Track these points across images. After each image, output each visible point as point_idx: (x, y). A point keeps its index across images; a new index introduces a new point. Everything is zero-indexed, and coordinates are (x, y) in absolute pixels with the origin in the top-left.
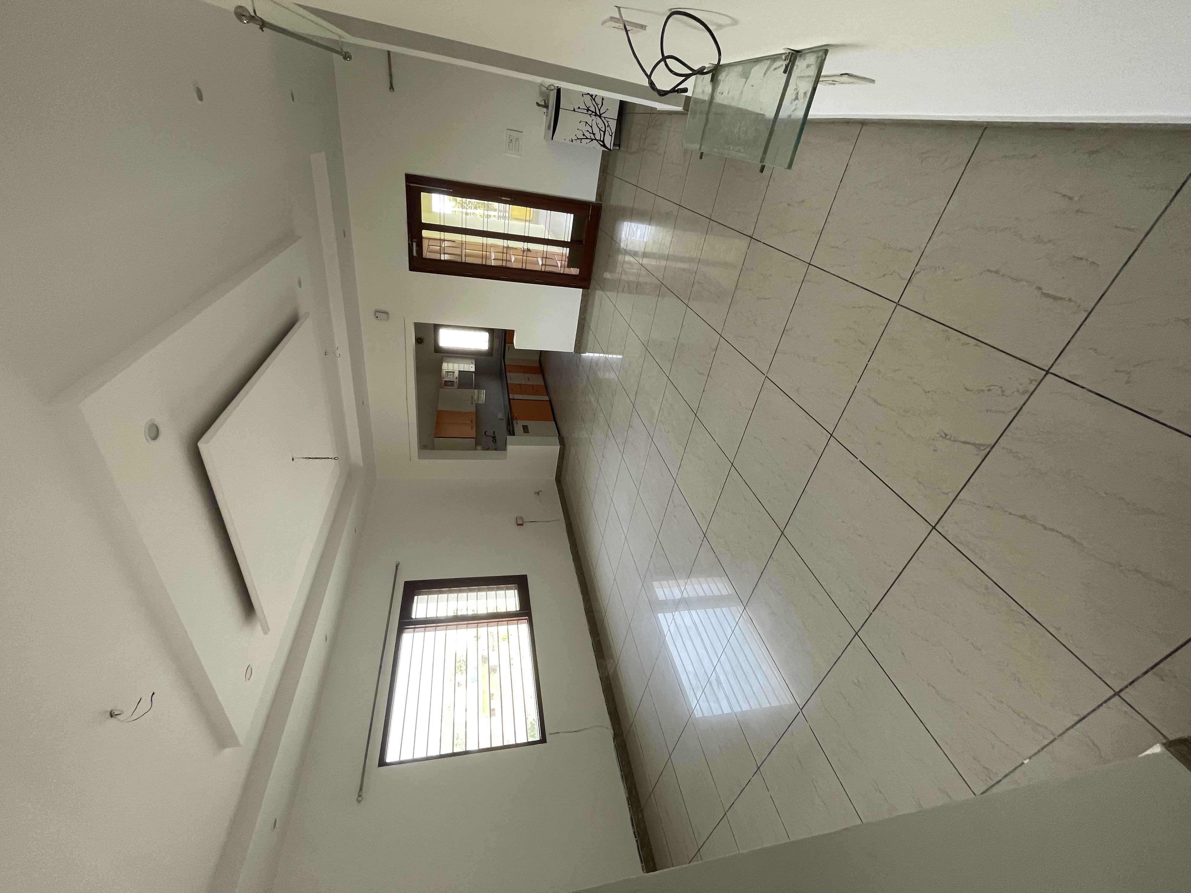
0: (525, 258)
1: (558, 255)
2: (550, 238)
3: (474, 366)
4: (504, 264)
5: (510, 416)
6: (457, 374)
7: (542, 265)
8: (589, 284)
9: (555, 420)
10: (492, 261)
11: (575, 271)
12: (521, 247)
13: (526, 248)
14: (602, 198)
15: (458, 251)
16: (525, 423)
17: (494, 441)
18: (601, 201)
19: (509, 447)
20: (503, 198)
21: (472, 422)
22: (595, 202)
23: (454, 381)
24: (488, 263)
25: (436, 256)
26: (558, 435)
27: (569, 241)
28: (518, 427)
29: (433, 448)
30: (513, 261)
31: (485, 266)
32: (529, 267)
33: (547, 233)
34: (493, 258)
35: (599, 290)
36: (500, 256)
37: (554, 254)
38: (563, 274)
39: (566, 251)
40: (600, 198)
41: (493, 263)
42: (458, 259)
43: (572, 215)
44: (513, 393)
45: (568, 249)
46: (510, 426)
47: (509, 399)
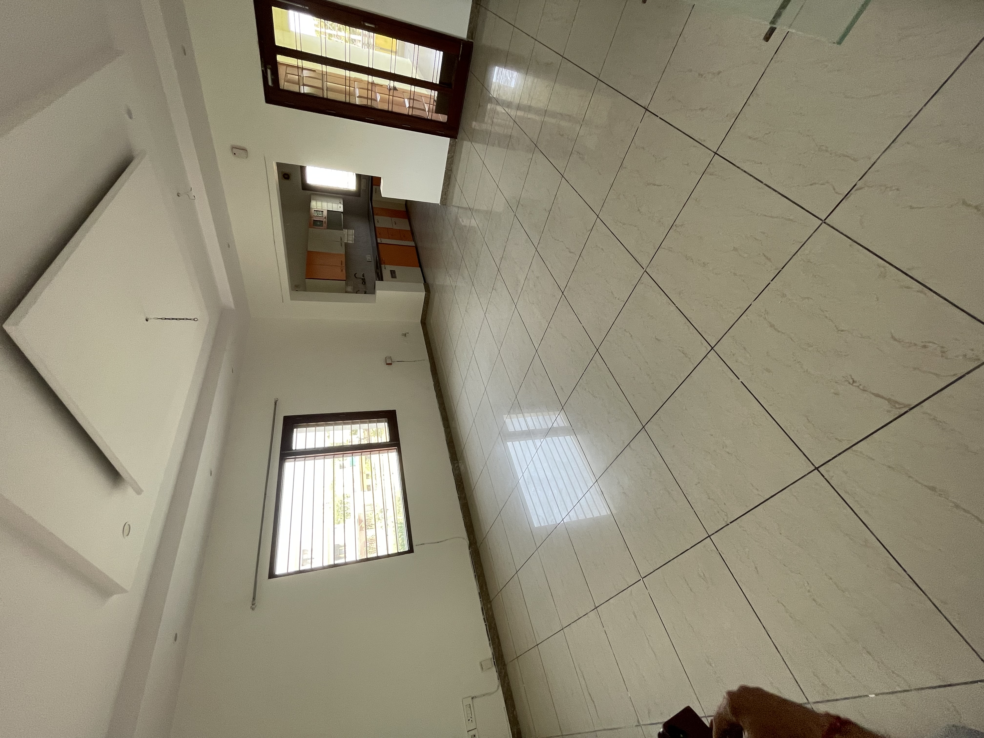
0: (391, 97)
1: (426, 96)
2: (418, 78)
3: (342, 206)
4: (369, 104)
5: (378, 258)
6: (325, 213)
7: (409, 107)
8: (457, 133)
9: (420, 266)
10: (357, 98)
11: (442, 118)
12: (387, 85)
13: (392, 85)
14: (474, 35)
15: (318, 84)
16: (393, 268)
17: (364, 283)
18: (472, 39)
19: (378, 292)
20: (366, 24)
21: (342, 264)
22: (466, 40)
23: (323, 221)
24: (352, 101)
25: (294, 88)
26: (423, 282)
27: (438, 83)
28: (386, 271)
29: (305, 290)
30: (378, 101)
31: (349, 104)
32: (396, 109)
33: (414, 71)
34: (357, 95)
35: (466, 141)
36: (364, 93)
37: (421, 95)
38: (431, 120)
39: (434, 94)
40: (472, 34)
41: (358, 102)
42: (319, 93)
43: (442, 53)
44: (381, 237)
45: (436, 92)
46: (378, 269)
47: (377, 243)
